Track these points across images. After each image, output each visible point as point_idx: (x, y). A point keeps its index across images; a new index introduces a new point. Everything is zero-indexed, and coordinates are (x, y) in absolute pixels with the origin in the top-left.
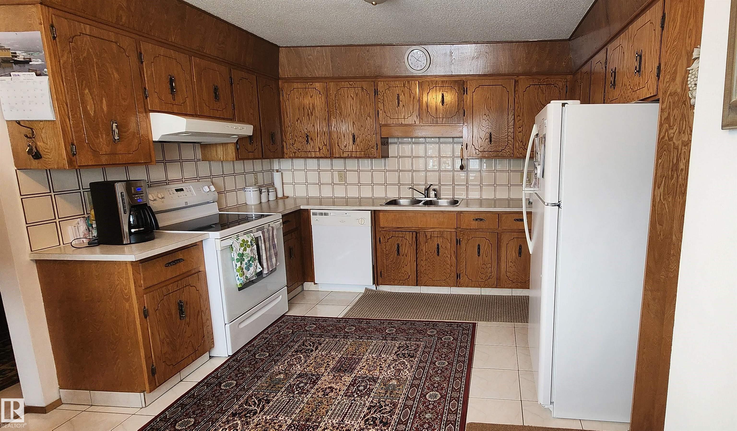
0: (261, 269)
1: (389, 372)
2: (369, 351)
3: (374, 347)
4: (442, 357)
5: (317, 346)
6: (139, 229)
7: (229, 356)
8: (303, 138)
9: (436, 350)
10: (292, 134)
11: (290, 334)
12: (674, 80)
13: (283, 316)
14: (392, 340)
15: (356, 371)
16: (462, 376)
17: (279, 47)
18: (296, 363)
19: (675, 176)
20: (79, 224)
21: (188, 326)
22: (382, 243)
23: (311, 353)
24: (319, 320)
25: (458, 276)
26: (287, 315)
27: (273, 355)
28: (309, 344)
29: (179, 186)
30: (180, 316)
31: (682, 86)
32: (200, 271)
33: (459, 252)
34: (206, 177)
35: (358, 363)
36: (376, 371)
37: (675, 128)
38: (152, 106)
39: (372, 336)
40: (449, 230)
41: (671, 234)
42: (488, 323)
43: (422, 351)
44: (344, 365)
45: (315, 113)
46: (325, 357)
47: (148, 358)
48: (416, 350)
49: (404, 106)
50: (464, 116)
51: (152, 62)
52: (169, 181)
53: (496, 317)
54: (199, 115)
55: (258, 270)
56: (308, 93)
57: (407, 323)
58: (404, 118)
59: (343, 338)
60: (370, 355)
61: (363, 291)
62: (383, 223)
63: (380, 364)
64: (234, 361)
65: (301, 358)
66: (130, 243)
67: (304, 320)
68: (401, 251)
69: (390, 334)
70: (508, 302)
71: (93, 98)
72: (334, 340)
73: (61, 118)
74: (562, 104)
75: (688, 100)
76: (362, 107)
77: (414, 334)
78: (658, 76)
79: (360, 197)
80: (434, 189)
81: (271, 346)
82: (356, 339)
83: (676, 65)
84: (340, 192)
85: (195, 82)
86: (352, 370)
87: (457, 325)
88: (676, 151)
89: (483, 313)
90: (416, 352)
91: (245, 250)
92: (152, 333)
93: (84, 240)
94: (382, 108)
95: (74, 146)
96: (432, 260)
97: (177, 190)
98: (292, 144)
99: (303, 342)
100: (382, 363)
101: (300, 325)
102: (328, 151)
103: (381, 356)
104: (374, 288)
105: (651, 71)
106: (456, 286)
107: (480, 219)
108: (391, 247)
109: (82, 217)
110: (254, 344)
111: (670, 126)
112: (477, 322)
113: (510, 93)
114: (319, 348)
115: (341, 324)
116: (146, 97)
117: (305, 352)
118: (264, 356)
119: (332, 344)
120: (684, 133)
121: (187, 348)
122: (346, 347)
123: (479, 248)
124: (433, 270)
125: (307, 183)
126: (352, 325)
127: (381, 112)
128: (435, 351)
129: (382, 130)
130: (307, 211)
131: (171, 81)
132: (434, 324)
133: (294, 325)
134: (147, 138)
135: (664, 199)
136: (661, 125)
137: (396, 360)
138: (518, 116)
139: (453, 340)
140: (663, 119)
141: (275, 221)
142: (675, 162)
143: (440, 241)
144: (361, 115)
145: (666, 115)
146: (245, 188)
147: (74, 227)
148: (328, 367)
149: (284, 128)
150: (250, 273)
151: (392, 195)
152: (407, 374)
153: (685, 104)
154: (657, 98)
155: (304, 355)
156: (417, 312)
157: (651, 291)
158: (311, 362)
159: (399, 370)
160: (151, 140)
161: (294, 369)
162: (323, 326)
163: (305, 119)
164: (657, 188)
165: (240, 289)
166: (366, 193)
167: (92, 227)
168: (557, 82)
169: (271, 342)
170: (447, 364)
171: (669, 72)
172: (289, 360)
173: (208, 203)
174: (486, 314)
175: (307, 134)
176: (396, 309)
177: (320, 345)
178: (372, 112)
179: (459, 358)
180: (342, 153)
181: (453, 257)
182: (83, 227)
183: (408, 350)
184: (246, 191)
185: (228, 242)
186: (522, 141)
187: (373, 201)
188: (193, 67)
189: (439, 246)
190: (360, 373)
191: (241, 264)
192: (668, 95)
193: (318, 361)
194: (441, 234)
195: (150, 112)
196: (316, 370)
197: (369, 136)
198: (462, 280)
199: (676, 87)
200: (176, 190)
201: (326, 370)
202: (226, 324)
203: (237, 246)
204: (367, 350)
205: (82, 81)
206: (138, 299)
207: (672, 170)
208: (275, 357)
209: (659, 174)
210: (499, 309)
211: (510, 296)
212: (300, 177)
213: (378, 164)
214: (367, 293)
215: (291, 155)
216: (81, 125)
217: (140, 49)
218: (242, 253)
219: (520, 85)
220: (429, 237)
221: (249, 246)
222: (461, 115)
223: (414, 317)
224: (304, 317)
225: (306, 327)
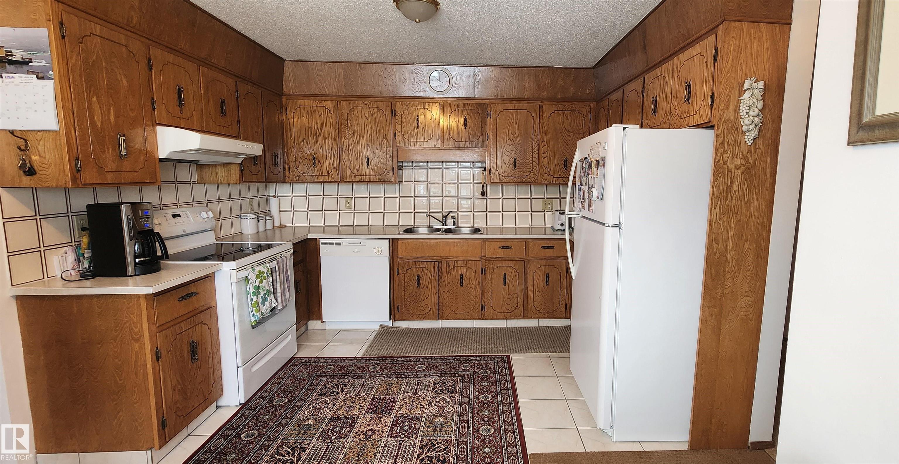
0: (277, 304)
1: (432, 410)
2: (403, 389)
3: (407, 385)
4: (484, 391)
5: (342, 388)
6: (144, 259)
7: (240, 404)
8: (310, 160)
9: (476, 384)
10: (296, 156)
11: (306, 377)
12: (728, 108)
13: (292, 358)
14: (425, 377)
15: (395, 411)
16: (511, 409)
17: (285, 60)
18: (323, 407)
19: (729, 197)
20: (66, 253)
21: (200, 370)
22: (400, 274)
23: (338, 396)
24: (336, 360)
25: (483, 308)
26: (295, 357)
27: (293, 400)
28: (332, 386)
29: (175, 211)
30: (192, 358)
31: (735, 114)
32: (211, 307)
33: (484, 282)
34: (202, 202)
35: (394, 403)
36: (417, 410)
37: (729, 152)
38: (159, 119)
39: (402, 375)
40: (474, 259)
41: (726, 252)
42: (523, 354)
43: (461, 386)
44: (379, 406)
45: (324, 133)
46: (355, 399)
47: (159, 407)
48: (454, 385)
49: (423, 128)
50: (488, 140)
51: (161, 70)
52: (163, 206)
53: (528, 348)
54: (205, 131)
55: (273, 305)
56: (317, 111)
57: (436, 358)
58: (424, 141)
59: (370, 378)
60: (406, 394)
61: (377, 327)
62: (401, 252)
63: (419, 402)
64: (248, 409)
65: (328, 402)
66: (135, 275)
67: (319, 362)
68: (422, 282)
69: (421, 371)
70: (536, 333)
71: (100, 107)
72: (359, 381)
73: (66, 129)
74: (624, 127)
75: (740, 127)
76: (378, 129)
77: (446, 369)
78: (712, 105)
79: (369, 226)
80: (453, 216)
81: (288, 391)
82: (385, 378)
83: (729, 95)
84: (347, 220)
85: (203, 95)
86: (390, 411)
87: (491, 358)
88: (730, 174)
89: (514, 346)
90: (455, 388)
91: (261, 282)
92: (164, 379)
93: (73, 272)
94: (400, 129)
95: (79, 161)
96: (455, 292)
97: (174, 216)
98: (296, 166)
99: (325, 385)
100: (421, 401)
101: (315, 367)
102: (338, 175)
103: (417, 394)
104: (389, 324)
105: (703, 100)
106: (481, 319)
107: (506, 247)
108: (411, 279)
109: (70, 246)
110: (267, 390)
111: (724, 151)
112: (510, 354)
113: (535, 118)
114: (346, 390)
115: (363, 364)
116: (154, 109)
117: (330, 395)
118: (283, 401)
119: (358, 384)
120: (736, 157)
121: (197, 396)
122: (376, 386)
123: (505, 278)
124: (456, 302)
125: (308, 211)
126: (375, 364)
127: (399, 134)
128: (474, 385)
129: (399, 153)
130: (316, 241)
131: (180, 92)
132: (466, 359)
133: (308, 367)
134: (153, 155)
135: (720, 219)
136: (717, 150)
137: (436, 397)
138: (543, 141)
139: (490, 374)
140: (718, 144)
141: (286, 251)
142: (729, 184)
143: (464, 271)
144: (376, 137)
145: (721, 140)
146: (240, 215)
147: (62, 256)
148: (362, 409)
149: (287, 149)
150: (265, 309)
151: (407, 223)
152: (452, 410)
153: (737, 131)
154: (710, 124)
155: (330, 398)
156: (444, 347)
157: (709, 307)
158: (340, 405)
159: (442, 407)
160: (156, 157)
161: (323, 413)
162: (343, 367)
163: (312, 141)
164: (713, 208)
165: (253, 327)
166: (377, 221)
167: (84, 257)
168: (581, 109)
169: (286, 387)
170: (491, 397)
171: (723, 101)
172: (314, 404)
173: (205, 231)
174: (517, 346)
175: (313, 156)
176: (419, 345)
177: (345, 386)
178: (389, 135)
179: (502, 391)
180: (353, 177)
181: (478, 288)
182: (71, 257)
183: (445, 386)
184: (242, 218)
185: (244, 274)
186: (546, 167)
187: (385, 229)
188: (201, 77)
189: (462, 276)
190: (399, 412)
191: (257, 298)
192: (722, 121)
193: (348, 403)
194: (465, 264)
195: (157, 125)
196: (349, 413)
197: (385, 159)
198: (489, 311)
199: (730, 114)
200: (172, 215)
201: (361, 412)
202: (238, 368)
203: (252, 277)
204: (400, 389)
205: (90, 88)
206: (151, 338)
207: (727, 192)
208: (296, 402)
209: (715, 196)
210: (529, 340)
211: (537, 327)
212: (300, 203)
213: (391, 190)
214: (383, 330)
215: (295, 178)
216: (88, 137)
217: (150, 55)
218: (259, 286)
219: (544, 110)
220: (452, 267)
221: (265, 278)
222: (485, 139)
223: (442, 352)
224: (316, 358)
225: (323, 368)
